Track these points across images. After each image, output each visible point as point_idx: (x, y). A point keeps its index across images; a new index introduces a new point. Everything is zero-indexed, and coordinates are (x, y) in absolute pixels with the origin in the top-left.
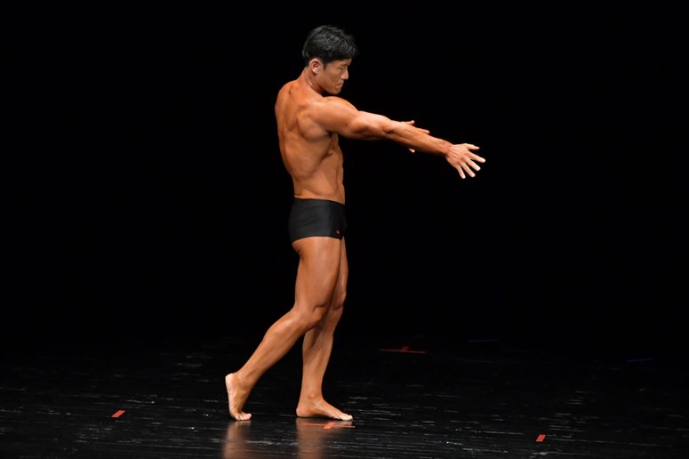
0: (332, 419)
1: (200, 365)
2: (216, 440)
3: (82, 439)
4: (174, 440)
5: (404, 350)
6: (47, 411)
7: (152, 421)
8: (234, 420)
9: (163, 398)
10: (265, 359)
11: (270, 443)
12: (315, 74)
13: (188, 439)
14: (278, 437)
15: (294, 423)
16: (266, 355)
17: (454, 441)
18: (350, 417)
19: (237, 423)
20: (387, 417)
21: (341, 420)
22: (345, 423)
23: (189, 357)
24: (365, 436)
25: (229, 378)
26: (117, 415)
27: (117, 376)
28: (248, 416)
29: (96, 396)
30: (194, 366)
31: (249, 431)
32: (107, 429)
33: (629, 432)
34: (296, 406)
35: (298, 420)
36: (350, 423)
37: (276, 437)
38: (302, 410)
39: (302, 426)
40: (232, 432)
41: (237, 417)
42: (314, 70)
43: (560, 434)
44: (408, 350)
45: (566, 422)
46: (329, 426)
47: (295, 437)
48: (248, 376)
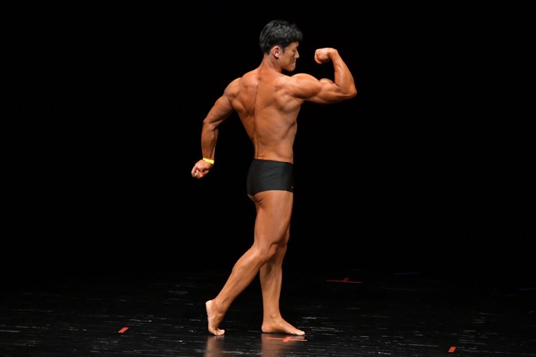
0: (289, 334)
1: (186, 292)
2: (199, 351)
3: (95, 349)
4: (167, 350)
5: (345, 281)
6: (69, 328)
7: (149, 336)
8: (213, 335)
9: (158, 318)
10: (236, 288)
11: (241, 353)
12: (277, 58)
13: (178, 350)
14: (248, 349)
15: (260, 338)
16: (236, 284)
17: (385, 352)
18: (303, 333)
19: (215, 337)
20: (333, 332)
21: (296, 335)
22: (300, 337)
23: (178, 286)
24: (316, 348)
25: (209, 304)
26: (122, 331)
27: (122, 301)
28: (222, 332)
29: (106, 316)
30: (181, 293)
31: (225, 343)
32: (115, 342)
33: (521, 345)
34: (261, 324)
35: (263, 335)
36: (303, 338)
37: (245, 348)
38: (266, 327)
39: (266, 339)
40: (210, 344)
41: (215, 334)
42: (277, 55)
43: (467, 346)
44: (348, 280)
45: (472, 337)
46: (287, 339)
47: (260, 348)
48: (223, 302)
